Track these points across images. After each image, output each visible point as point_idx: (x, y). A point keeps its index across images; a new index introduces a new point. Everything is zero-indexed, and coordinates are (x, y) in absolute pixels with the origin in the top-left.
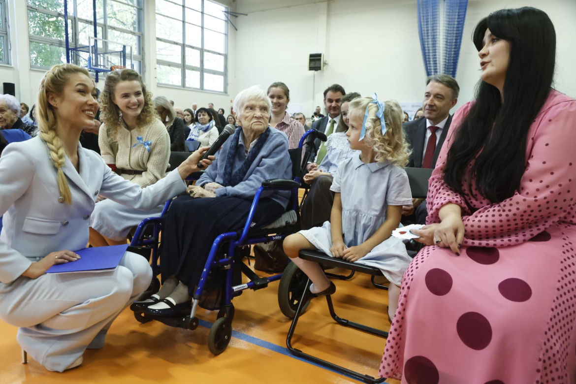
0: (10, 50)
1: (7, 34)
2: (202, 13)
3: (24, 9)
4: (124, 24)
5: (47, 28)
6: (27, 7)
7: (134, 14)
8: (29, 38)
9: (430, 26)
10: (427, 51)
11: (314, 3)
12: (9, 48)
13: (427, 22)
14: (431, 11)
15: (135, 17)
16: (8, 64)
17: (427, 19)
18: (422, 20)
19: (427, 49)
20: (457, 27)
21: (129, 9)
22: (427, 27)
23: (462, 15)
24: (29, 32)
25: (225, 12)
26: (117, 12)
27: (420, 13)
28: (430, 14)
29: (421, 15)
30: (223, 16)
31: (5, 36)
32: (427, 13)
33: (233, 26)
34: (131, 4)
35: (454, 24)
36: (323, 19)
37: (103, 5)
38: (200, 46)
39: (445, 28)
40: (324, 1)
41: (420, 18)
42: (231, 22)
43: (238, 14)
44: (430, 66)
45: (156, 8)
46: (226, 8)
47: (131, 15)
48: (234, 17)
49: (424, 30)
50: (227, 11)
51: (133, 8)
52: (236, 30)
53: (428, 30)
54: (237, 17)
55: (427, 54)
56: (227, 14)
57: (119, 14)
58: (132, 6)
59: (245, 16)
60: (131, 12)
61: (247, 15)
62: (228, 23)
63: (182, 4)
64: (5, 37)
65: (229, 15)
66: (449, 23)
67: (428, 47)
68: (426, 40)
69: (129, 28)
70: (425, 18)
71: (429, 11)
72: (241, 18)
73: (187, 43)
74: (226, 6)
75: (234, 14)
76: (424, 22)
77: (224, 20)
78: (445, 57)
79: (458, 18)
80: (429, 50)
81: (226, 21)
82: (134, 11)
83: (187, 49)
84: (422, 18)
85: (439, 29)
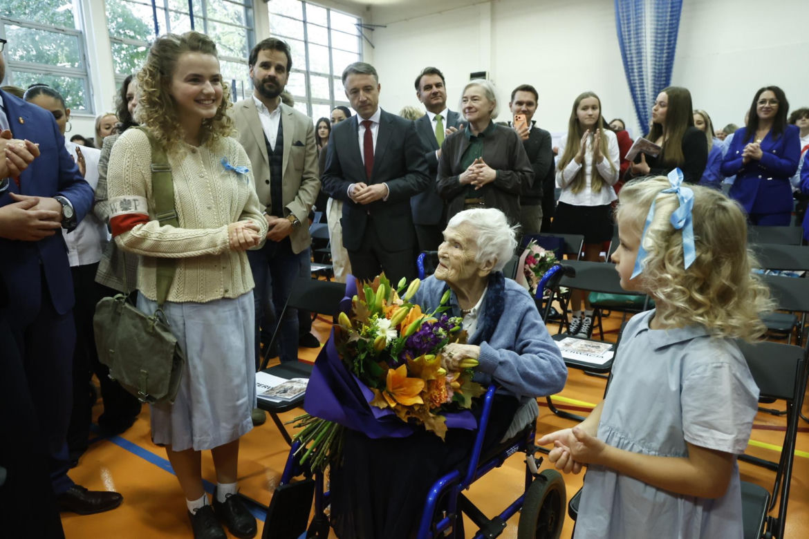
0: (93, 95)
1: (87, 75)
2: (329, 28)
3: (105, 41)
4: (231, 50)
5: (136, 61)
6: (110, 38)
7: (244, 37)
8: (115, 79)
9: (632, 24)
10: (629, 60)
11: (474, 4)
12: (92, 93)
13: (628, 19)
14: (634, 8)
15: (245, 40)
16: (92, 113)
17: (628, 16)
18: (621, 18)
19: (628, 56)
20: (670, 24)
21: (236, 29)
22: (628, 27)
23: (676, 7)
24: (114, 70)
25: (358, 25)
26: (221, 36)
27: (617, 8)
28: (632, 13)
29: (620, 10)
30: (355, 30)
31: (84, 77)
32: (628, 7)
33: (368, 41)
34: (238, 23)
35: (666, 21)
36: (485, 25)
37: (203, 27)
38: (328, 73)
39: (653, 27)
40: (488, 1)
41: (618, 13)
42: (365, 37)
43: (374, 26)
44: (634, 76)
45: (270, 27)
46: (358, 19)
47: (239, 38)
48: (370, 31)
49: (625, 31)
50: (360, 23)
51: (240, 29)
52: (373, 47)
53: (629, 31)
54: (373, 30)
55: (629, 63)
56: (360, 28)
57: (225, 37)
58: (239, 26)
59: (383, 29)
60: (239, 34)
61: (385, 27)
62: (362, 39)
63: (302, 19)
64: (85, 80)
65: (363, 29)
66: (659, 18)
67: (631, 54)
68: (627, 45)
69: (238, 55)
70: (625, 14)
71: (631, 9)
72: (378, 31)
73: (312, 69)
74: (359, 17)
75: (369, 27)
76: (623, 20)
77: (357, 36)
78: (654, 66)
79: (671, 12)
80: (632, 58)
81: (359, 37)
82: (243, 33)
83: (312, 77)
84: (621, 14)
85: (645, 28)
